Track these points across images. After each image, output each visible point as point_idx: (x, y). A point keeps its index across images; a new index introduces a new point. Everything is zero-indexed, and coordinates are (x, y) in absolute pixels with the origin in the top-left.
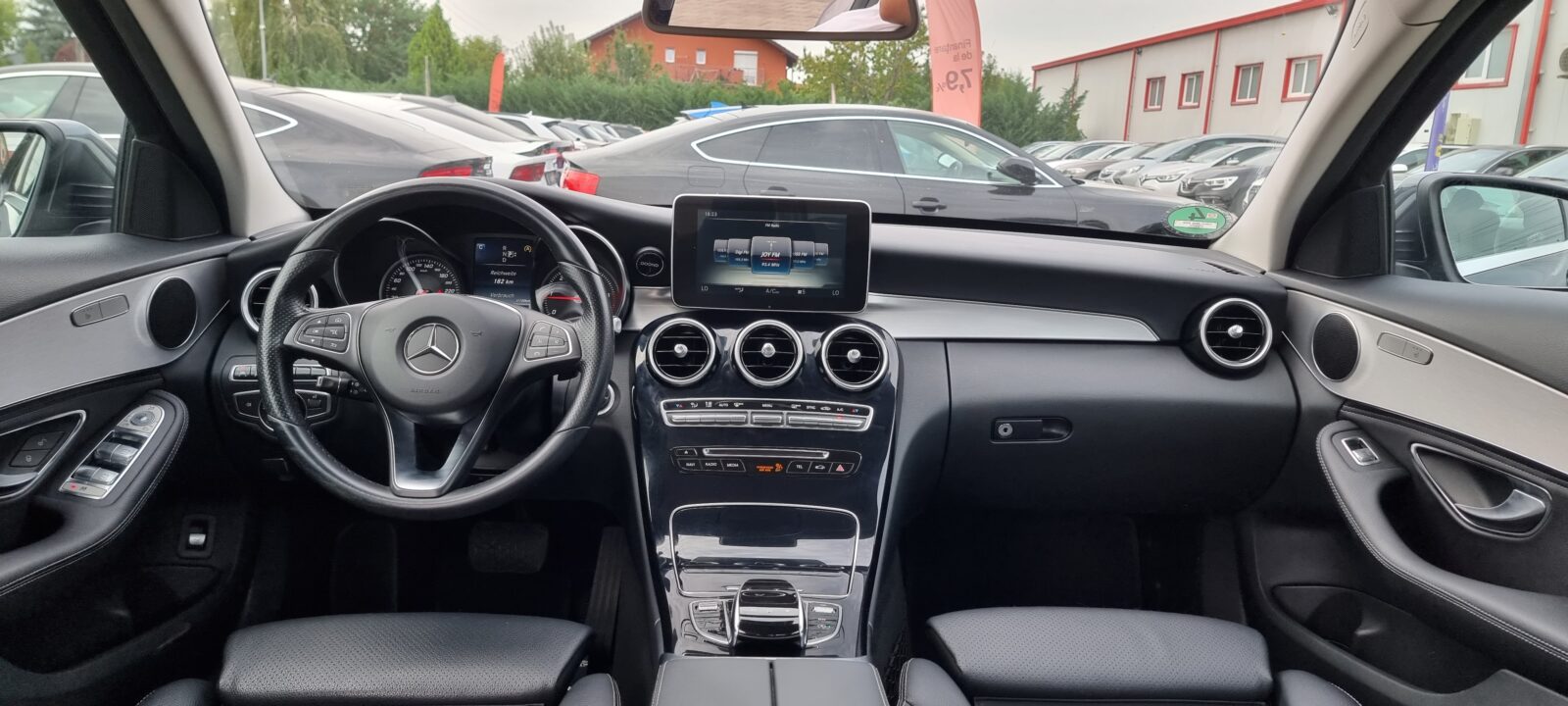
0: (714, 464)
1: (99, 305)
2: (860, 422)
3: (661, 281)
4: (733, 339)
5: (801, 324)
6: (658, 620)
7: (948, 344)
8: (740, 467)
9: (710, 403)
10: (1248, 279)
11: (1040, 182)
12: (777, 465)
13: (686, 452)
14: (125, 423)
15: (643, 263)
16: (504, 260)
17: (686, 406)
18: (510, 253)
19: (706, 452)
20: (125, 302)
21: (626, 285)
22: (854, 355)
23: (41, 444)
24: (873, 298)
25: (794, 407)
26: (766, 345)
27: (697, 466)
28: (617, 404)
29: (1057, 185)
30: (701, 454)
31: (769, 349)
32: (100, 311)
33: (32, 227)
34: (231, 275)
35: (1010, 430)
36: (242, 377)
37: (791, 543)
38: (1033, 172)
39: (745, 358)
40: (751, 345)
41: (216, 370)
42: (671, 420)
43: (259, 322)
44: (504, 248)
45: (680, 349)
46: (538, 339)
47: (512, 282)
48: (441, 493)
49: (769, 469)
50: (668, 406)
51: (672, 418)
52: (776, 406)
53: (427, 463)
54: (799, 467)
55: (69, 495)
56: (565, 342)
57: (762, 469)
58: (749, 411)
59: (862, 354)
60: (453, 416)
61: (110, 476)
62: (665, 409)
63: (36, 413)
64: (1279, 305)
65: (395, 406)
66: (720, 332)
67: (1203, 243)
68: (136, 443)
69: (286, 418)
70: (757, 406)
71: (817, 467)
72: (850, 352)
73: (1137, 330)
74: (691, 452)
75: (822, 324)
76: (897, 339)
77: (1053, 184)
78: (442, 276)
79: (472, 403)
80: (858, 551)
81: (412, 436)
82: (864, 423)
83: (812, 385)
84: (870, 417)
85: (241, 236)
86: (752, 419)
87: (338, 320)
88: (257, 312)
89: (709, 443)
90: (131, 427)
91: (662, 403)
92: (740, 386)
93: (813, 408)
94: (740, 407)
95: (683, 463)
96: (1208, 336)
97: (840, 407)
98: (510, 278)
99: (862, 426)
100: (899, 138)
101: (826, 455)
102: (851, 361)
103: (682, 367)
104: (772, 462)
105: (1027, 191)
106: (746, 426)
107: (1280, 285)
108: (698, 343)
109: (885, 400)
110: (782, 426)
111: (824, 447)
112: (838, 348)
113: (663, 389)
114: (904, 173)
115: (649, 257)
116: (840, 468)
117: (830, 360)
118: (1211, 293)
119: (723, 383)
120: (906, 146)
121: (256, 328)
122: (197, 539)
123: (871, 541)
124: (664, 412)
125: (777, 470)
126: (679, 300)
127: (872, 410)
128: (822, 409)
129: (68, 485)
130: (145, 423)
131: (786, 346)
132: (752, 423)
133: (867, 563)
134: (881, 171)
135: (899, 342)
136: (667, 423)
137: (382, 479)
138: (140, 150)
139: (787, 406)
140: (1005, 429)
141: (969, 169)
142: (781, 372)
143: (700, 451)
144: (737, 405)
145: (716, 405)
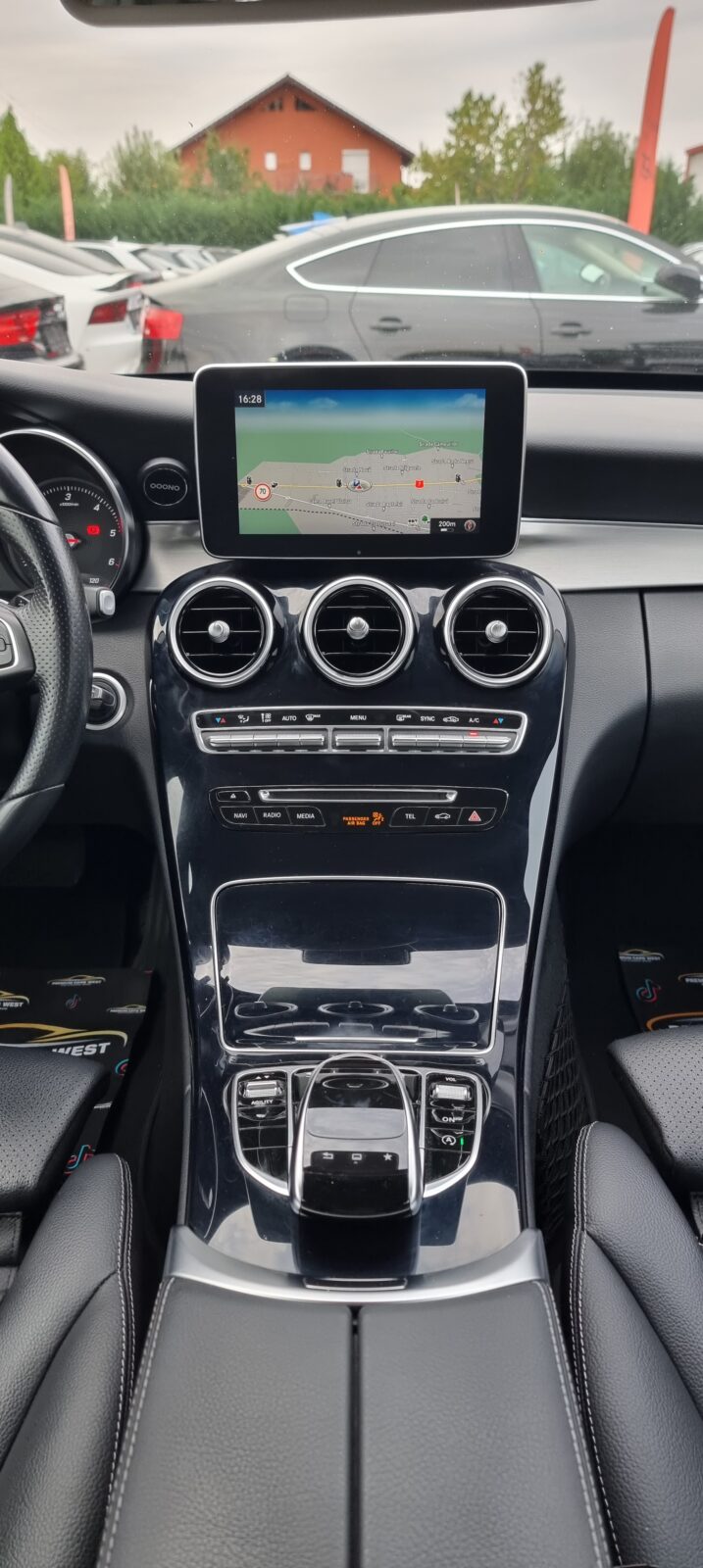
0: (277, 815)
2: (505, 740)
3: (186, 512)
4: (302, 603)
7: (647, 597)
8: (317, 819)
9: (268, 716)
12: (375, 814)
13: (233, 796)
15: (154, 486)
17: (231, 720)
19: (264, 795)
21: (128, 520)
22: (497, 630)
24: (527, 527)
25: (400, 718)
26: (354, 621)
27: (251, 818)
28: (130, 711)
30: (257, 800)
31: (358, 626)
37: (398, 957)
39: (322, 640)
40: (331, 616)
42: (208, 744)
45: (219, 629)
49: (361, 821)
50: (203, 721)
51: (210, 740)
52: (374, 718)
54: (410, 816)
56: (6, 642)
57: (351, 821)
58: (330, 728)
59: (509, 628)
62: (200, 726)
66: (277, 593)
70: (341, 718)
71: (437, 817)
72: (491, 626)
74: (240, 796)
76: (564, 592)
80: (502, 971)
82: (509, 741)
83: (428, 681)
84: (522, 731)
86: (334, 739)
89: (266, 782)
91: (194, 715)
92: (316, 687)
93: (431, 719)
94: (316, 721)
95: (229, 813)
97: (474, 715)
99: (510, 745)
101: (452, 798)
102: (492, 640)
103: (221, 657)
104: (367, 810)
106: (325, 751)
108: (246, 618)
110: (381, 751)
111: (447, 781)
112: (470, 618)
113: (200, 694)
114: (540, 290)
115: (162, 474)
116: (475, 817)
117: (458, 639)
119: (288, 681)
123: (521, 952)
124: (197, 731)
125: (375, 823)
126: (213, 548)
127: (525, 718)
128: (445, 720)
131: (385, 616)
132: (334, 747)
133: (516, 996)
135: (566, 597)
136: (203, 748)
139: (389, 718)
141: (618, 283)
142: (380, 662)
143: (255, 793)
144: (310, 718)
145: (277, 718)
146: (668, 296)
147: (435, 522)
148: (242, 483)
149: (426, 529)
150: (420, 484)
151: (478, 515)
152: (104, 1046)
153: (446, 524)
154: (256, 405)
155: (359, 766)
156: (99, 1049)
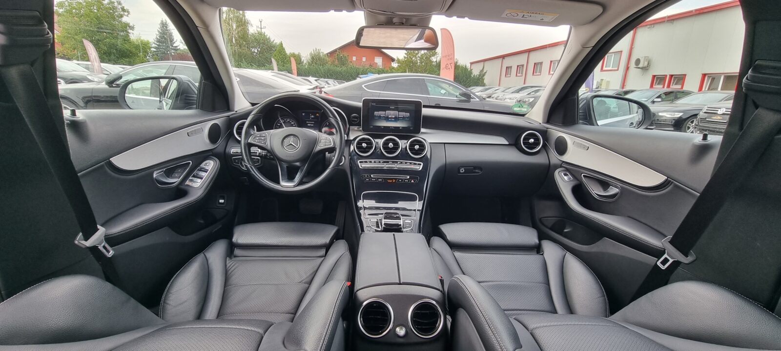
0: (375, 180)
1: (195, 130)
2: (419, 167)
3: (359, 125)
4: (381, 142)
5: (401, 138)
6: (359, 224)
7: (445, 145)
8: (382, 181)
9: (373, 161)
10: (535, 125)
11: (472, 99)
12: (394, 180)
14: (202, 165)
15: (353, 119)
16: (311, 118)
17: (366, 162)
18: (312, 116)
19: (372, 176)
20: (202, 130)
21: (348, 126)
22: (417, 147)
23: (179, 171)
24: (423, 130)
25: (399, 163)
26: (390, 144)
27: (369, 180)
28: (345, 162)
29: (478, 100)
30: (371, 177)
32: (195, 132)
33: (174, 107)
34: (231, 122)
35: (464, 171)
36: (235, 153)
37: (397, 203)
38: (470, 95)
39: (384, 148)
40: (386, 144)
41: (227, 150)
42: (361, 166)
43: (240, 137)
44: (311, 114)
45: (364, 145)
46: (323, 141)
47: (314, 125)
48: (295, 186)
49: (391, 181)
50: (360, 162)
52: (393, 162)
53: (291, 178)
54: (400, 180)
55: (188, 185)
56: (330, 142)
57: (389, 181)
58: (385, 164)
59: (419, 147)
60: (298, 164)
61: (199, 180)
63: (178, 161)
64: (545, 133)
65: (280, 160)
66: (376, 140)
67: (523, 115)
68: (206, 171)
69: (249, 164)
70: (388, 162)
71: (406, 181)
72: (416, 147)
73: (503, 141)
74: (367, 176)
75: (407, 138)
76: (430, 143)
77: (475, 99)
78: (292, 123)
79: (303, 160)
80: (418, 205)
81: (286, 170)
82: (420, 168)
83: (404, 156)
84: (422, 166)
85: (234, 111)
86: (386, 166)
87: (264, 135)
88: (239, 134)
89: (373, 173)
90: (204, 166)
91: (359, 161)
92: (382, 156)
93: (404, 163)
94: (382, 163)
95: (365, 179)
96: (523, 142)
97: (412, 163)
98: (314, 123)
100: (428, 84)
101: (408, 177)
102: (416, 149)
103: (365, 150)
104: (392, 179)
105: (468, 101)
106: (384, 168)
107: (545, 127)
108: (370, 143)
109: (426, 161)
110: (395, 169)
111: (408, 175)
112: (412, 145)
113: (359, 157)
114: (429, 95)
115: (355, 117)
116: (412, 181)
117: (409, 149)
118: (524, 129)
119: (377, 155)
120: (430, 87)
121: (240, 139)
122: (222, 201)
123: (422, 202)
124: (359, 164)
125: (394, 182)
126: (364, 130)
127: (422, 164)
128: (407, 163)
129: (187, 183)
130: (208, 166)
131: (396, 145)
133: (421, 209)
134: (422, 94)
136: (360, 167)
137: (278, 182)
138: (205, 85)
139: (397, 162)
140: (462, 170)
141: (450, 94)
142: (395, 152)
143: (370, 176)
145: (375, 162)
146: (463, 98)
151: (412, 127)
155: (391, 171)
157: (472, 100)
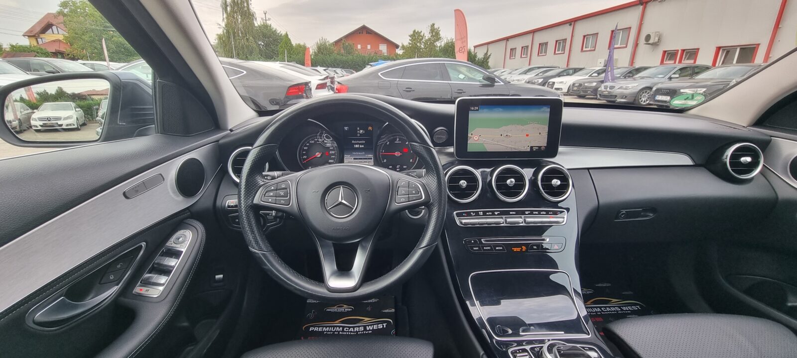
0: (489, 248)
1: (143, 182)
2: (561, 219)
3: (449, 144)
7: (590, 170)
8: (503, 249)
9: (482, 213)
11: (496, 82)
12: (523, 247)
13: (473, 242)
14: (171, 243)
15: (438, 136)
16: (358, 135)
17: (469, 214)
18: (361, 131)
19: (483, 241)
20: (161, 178)
22: (556, 182)
23: (119, 266)
25: (527, 213)
26: (509, 179)
27: (480, 249)
29: (502, 83)
30: (481, 242)
31: (511, 182)
32: (145, 186)
34: (221, 152)
35: (625, 214)
36: (232, 207)
38: (495, 79)
39: (499, 187)
40: (502, 178)
41: (218, 203)
42: (461, 223)
43: (239, 177)
44: (358, 129)
45: (463, 183)
46: (402, 191)
47: (363, 146)
48: (355, 287)
49: (519, 249)
50: (458, 215)
52: (518, 213)
53: (344, 268)
54: (535, 247)
55: (140, 296)
56: (418, 192)
57: (515, 249)
58: (504, 216)
59: (561, 182)
61: (163, 279)
65: (323, 237)
68: (176, 254)
69: (260, 249)
70: (507, 213)
71: (544, 247)
72: (554, 181)
73: (684, 160)
74: (475, 241)
76: (568, 169)
77: (500, 83)
81: (332, 250)
83: (535, 200)
84: (566, 216)
85: (226, 129)
86: (505, 221)
87: (283, 186)
88: (238, 172)
89: (484, 236)
90: (174, 245)
91: (455, 213)
92: (497, 202)
93: (537, 213)
94: (498, 215)
95: (472, 248)
96: (730, 163)
97: (550, 211)
98: (362, 144)
99: (564, 221)
100: (449, 70)
101: (547, 240)
102: (554, 186)
103: (464, 193)
104: (520, 245)
105: (492, 86)
106: (503, 225)
107: (766, 135)
108: (472, 179)
110: (522, 224)
112: (547, 179)
113: (457, 206)
114: (451, 81)
115: (442, 132)
116: (556, 247)
117: (544, 187)
119: (488, 201)
120: (452, 73)
121: (238, 181)
122: (219, 276)
124: (456, 218)
125: (523, 250)
127: (566, 212)
128: (541, 213)
129: (138, 289)
130: (182, 242)
131: (519, 178)
132: (506, 223)
134: (443, 80)
135: (569, 171)
136: (458, 223)
138: (163, 87)
139: (523, 213)
140: (623, 214)
141: (470, 79)
142: (518, 194)
143: (480, 240)
144: (496, 213)
145: (485, 213)
146: (486, 82)
147: (532, 147)
148: (469, 135)
149: (529, 150)
150: (527, 135)
151: (546, 145)
152: (385, 325)
153: (535, 148)
154: (476, 110)
155: (515, 230)
156: (383, 326)
157: (496, 84)
